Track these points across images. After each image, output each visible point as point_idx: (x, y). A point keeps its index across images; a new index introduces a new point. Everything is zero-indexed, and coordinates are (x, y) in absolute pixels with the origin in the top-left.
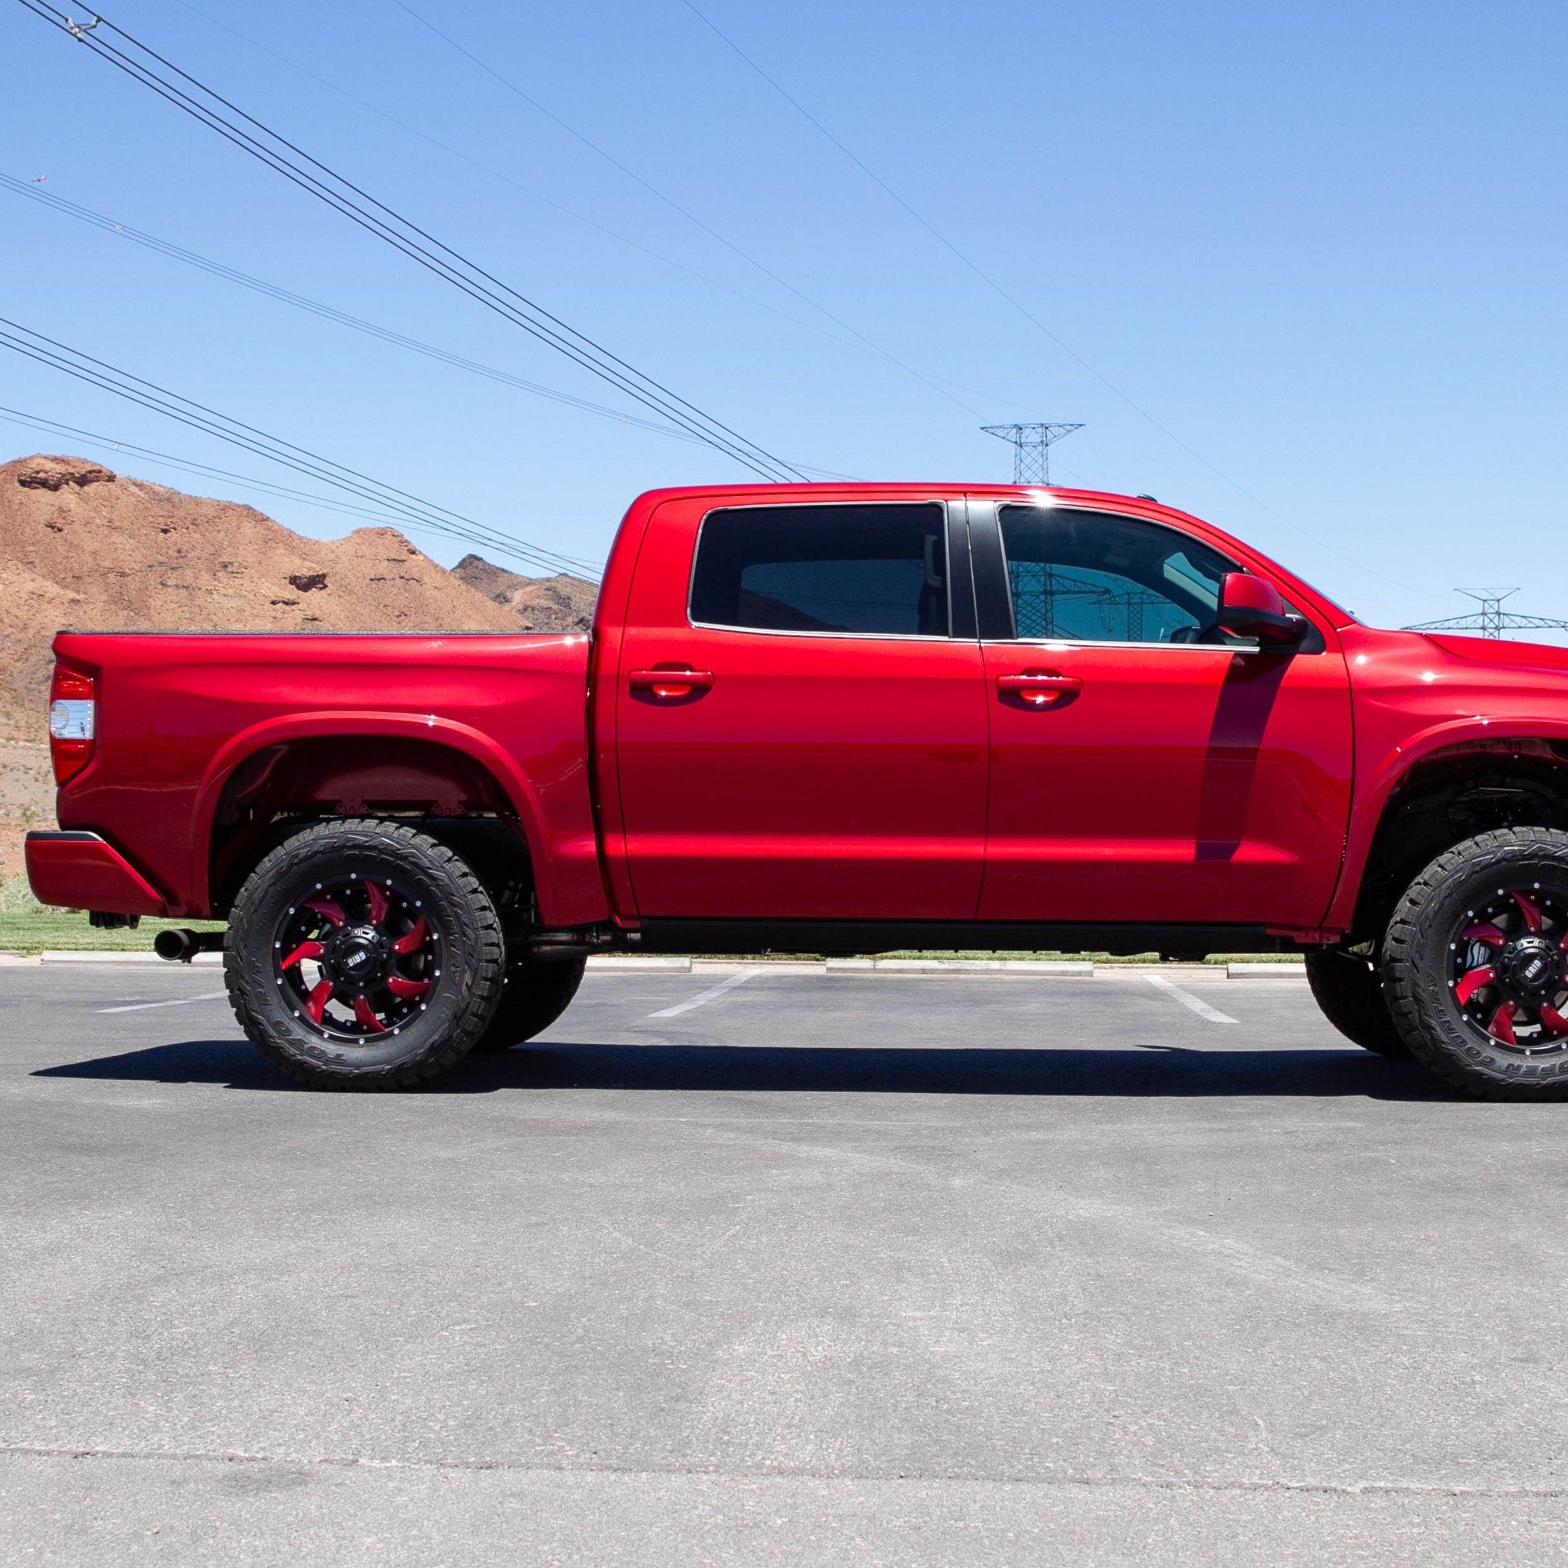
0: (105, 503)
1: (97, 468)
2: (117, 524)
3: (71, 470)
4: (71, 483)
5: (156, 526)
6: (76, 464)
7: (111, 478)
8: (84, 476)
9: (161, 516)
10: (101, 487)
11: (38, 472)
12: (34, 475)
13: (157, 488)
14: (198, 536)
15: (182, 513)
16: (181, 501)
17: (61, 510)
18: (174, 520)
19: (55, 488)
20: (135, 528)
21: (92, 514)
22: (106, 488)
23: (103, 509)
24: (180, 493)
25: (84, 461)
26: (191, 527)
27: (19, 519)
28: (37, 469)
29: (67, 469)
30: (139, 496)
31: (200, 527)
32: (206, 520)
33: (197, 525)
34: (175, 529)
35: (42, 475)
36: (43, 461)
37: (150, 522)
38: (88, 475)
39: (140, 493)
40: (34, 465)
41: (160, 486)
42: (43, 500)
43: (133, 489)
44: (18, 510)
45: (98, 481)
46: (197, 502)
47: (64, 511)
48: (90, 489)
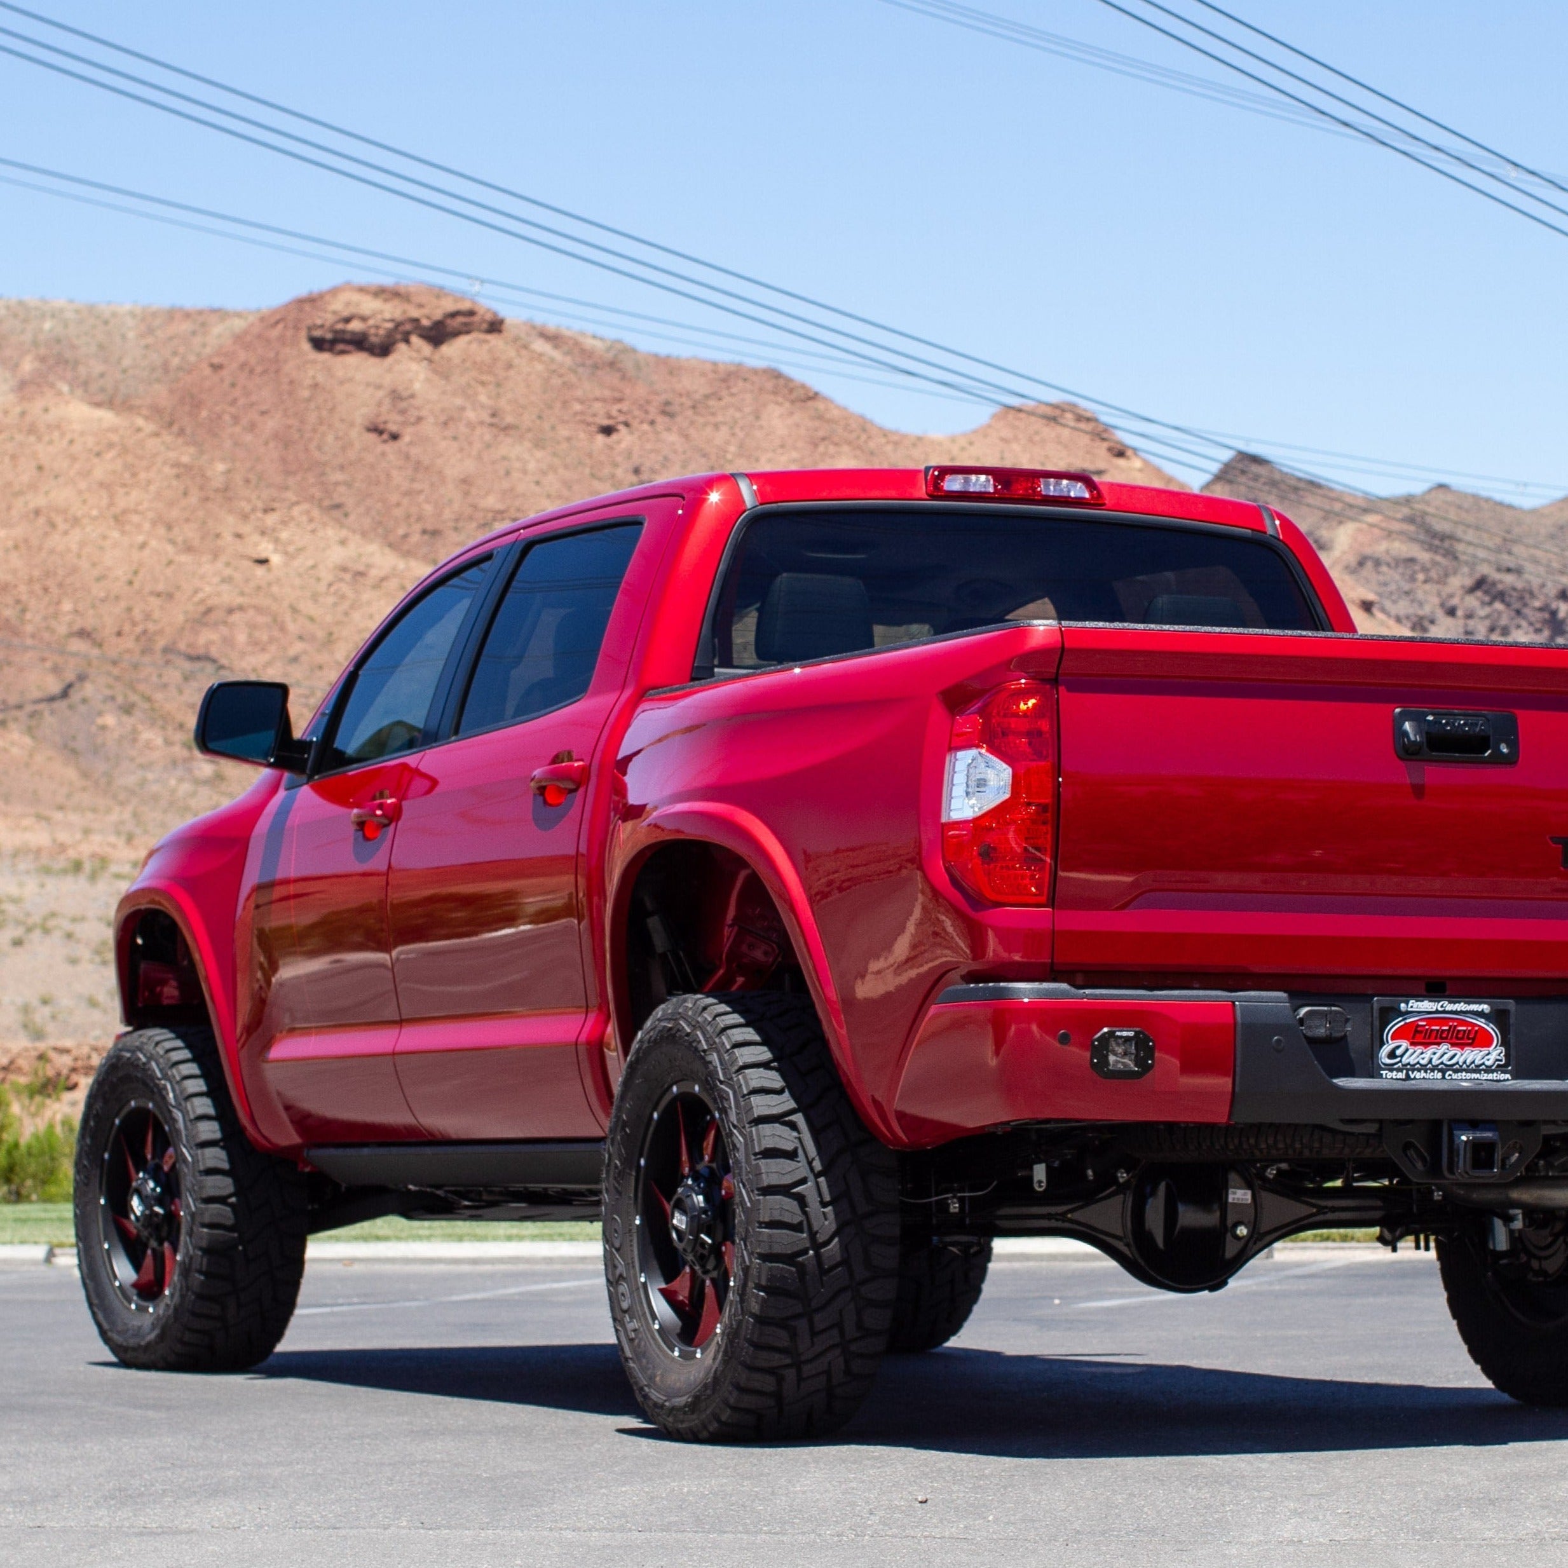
0: (485, 378)
1: (465, 306)
2: (509, 419)
3: (414, 313)
4: (415, 339)
5: (590, 420)
6: (422, 299)
7: (495, 326)
8: (439, 325)
9: (597, 399)
10: (474, 346)
11: (347, 320)
12: (340, 326)
13: (589, 343)
14: (673, 438)
15: (641, 391)
16: (638, 367)
17: (396, 396)
18: (624, 406)
19: (383, 350)
20: (546, 426)
21: (459, 401)
22: (486, 347)
23: (480, 389)
24: (634, 351)
25: (439, 293)
26: (660, 419)
27: (312, 418)
28: (346, 314)
29: (404, 312)
30: (552, 360)
31: (679, 419)
32: (689, 403)
33: (671, 415)
34: (627, 424)
35: (355, 326)
36: (356, 297)
37: (576, 414)
38: (449, 321)
39: (557, 355)
40: (339, 305)
41: (594, 337)
42: (359, 377)
43: (540, 346)
44: (309, 400)
45: (468, 332)
46: (670, 366)
47: (401, 399)
48: (453, 349)
